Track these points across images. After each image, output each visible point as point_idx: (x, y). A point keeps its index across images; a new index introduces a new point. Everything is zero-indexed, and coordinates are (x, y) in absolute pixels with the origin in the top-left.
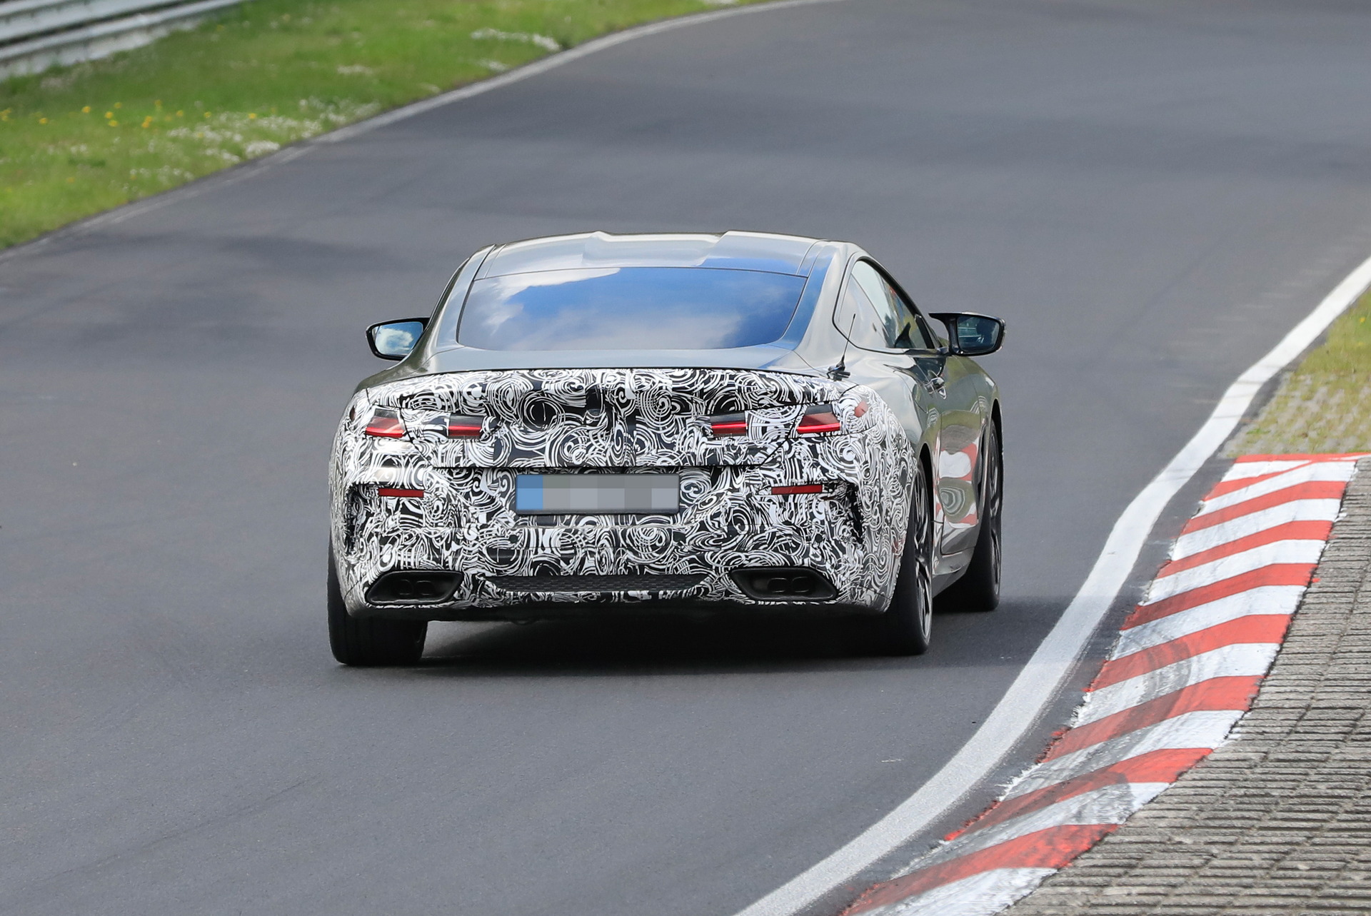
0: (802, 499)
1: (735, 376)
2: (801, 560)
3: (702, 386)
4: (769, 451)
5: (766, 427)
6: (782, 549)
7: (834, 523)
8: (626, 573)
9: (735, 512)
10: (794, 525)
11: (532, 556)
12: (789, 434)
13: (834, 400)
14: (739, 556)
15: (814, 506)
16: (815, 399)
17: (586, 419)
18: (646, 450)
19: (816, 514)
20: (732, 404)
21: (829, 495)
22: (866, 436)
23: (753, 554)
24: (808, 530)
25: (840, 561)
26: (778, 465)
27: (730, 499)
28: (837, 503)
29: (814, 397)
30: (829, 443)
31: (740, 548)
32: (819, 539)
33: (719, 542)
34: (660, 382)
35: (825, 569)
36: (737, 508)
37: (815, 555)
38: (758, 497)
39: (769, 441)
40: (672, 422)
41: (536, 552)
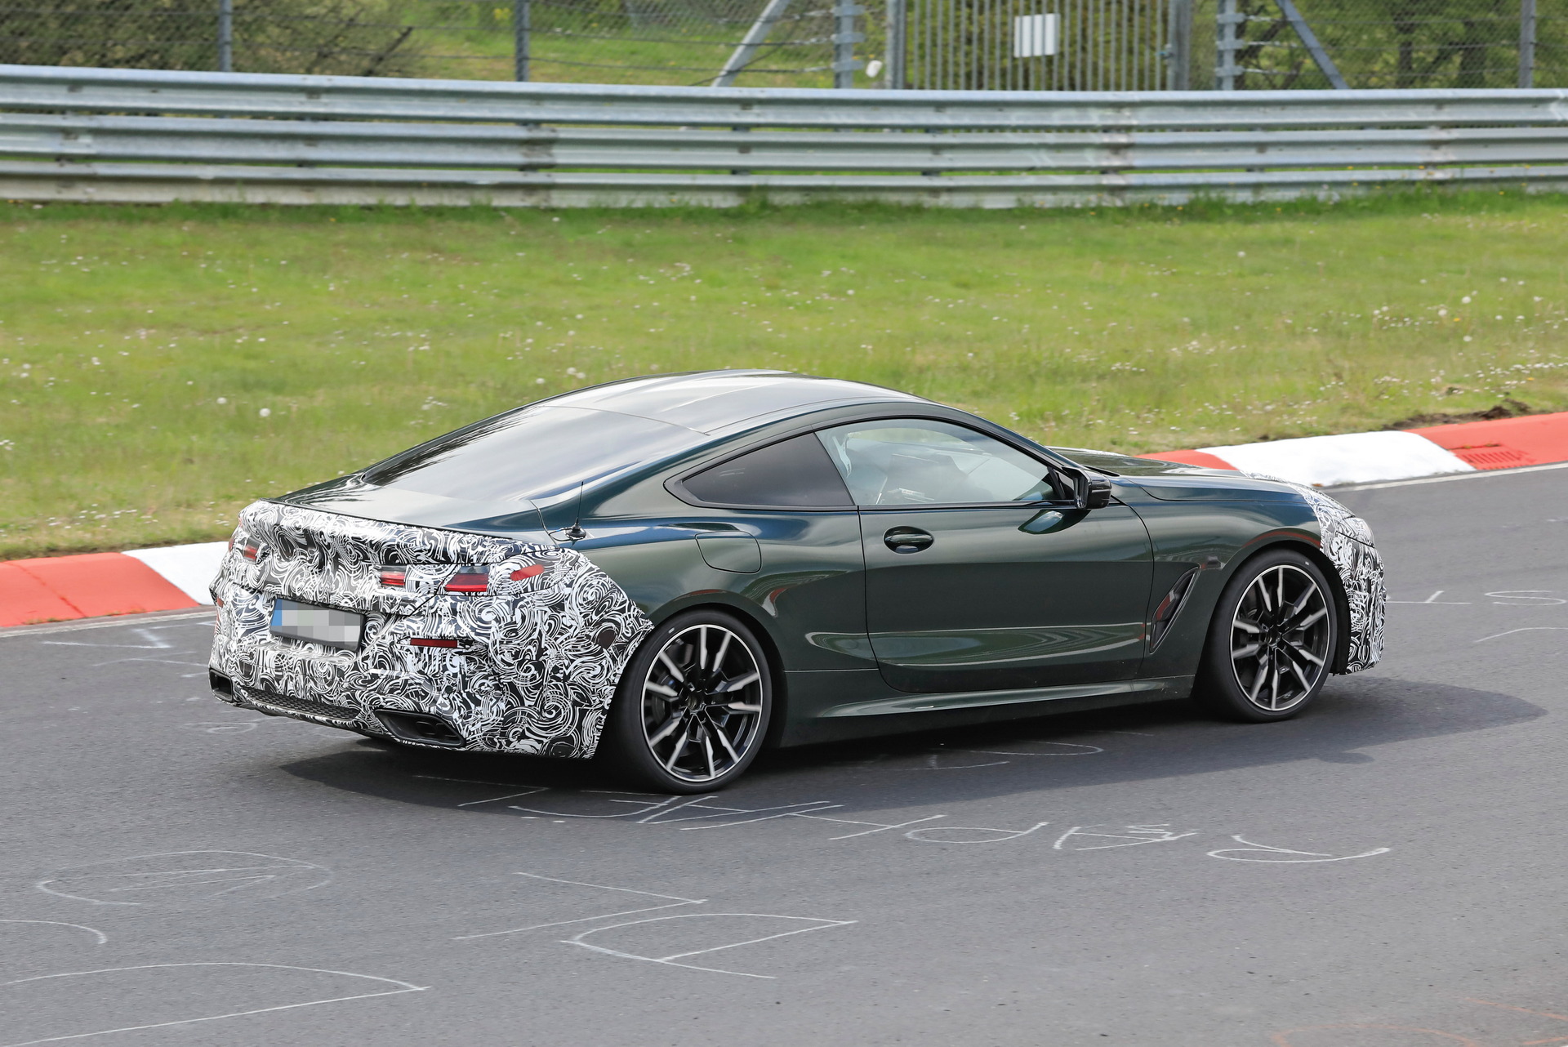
0: (436, 651)
1: (404, 531)
2: (427, 708)
3: (372, 538)
4: (417, 605)
5: (420, 582)
6: (412, 696)
7: (468, 677)
8: (312, 700)
9: (380, 657)
10: (426, 674)
12: (437, 590)
13: (493, 563)
14: (378, 698)
15: (448, 659)
16: (467, 561)
18: (338, 590)
19: (449, 667)
20: (396, 557)
21: (464, 651)
22: (522, 599)
23: (389, 698)
24: (439, 681)
25: (471, 712)
26: (422, 617)
27: (378, 645)
28: (476, 658)
29: (469, 558)
30: (471, 603)
31: (379, 690)
32: (449, 690)
33: (366, 683)
34: (348, 530)
35: (451, 719)
36: (382, 654)
37: (444, 705)
38: (399, 646)
39: (421, 594)
40: (360, 568)
41: (263, 671)
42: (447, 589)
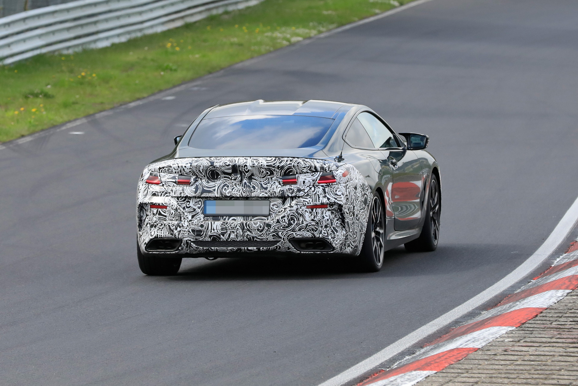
0: (319, 210)
1: (292, 160)
2: (318, 235)
3: (279, 164)
4: (306, 191)
5: (305, 181)
6: (310, 231)
7: (333, 220)
8: (247, 240)
9: (291, 216)
10: (315, 221)
11: (209, 233)
12: (314, 184)
13: (334, 170)
14: (293, 234)
15: (324, 213)
16: (325, 170)
17: (232, 177)
18: (256, 190)
19: (325, 216)
20: (291, 171)
21: (331, 209)
22: (347, 185)
23: (298, 233)
24: (321, 223)
25: (335, 235)
26: (309, 196)
27: (289, 210)
28: (334, 212)
29: (325, 169)
30: (331, 187)
31: (293, 230)
32: (326, 226)
33: (285, 228)
34: (261, 162)
35: (328, 239)
36: (292, 214)
37: (324, 233)
38: (301, 210)
39: (306, 187)
40: (267, 179)
41: (211, 232)
42: (319, 183)
